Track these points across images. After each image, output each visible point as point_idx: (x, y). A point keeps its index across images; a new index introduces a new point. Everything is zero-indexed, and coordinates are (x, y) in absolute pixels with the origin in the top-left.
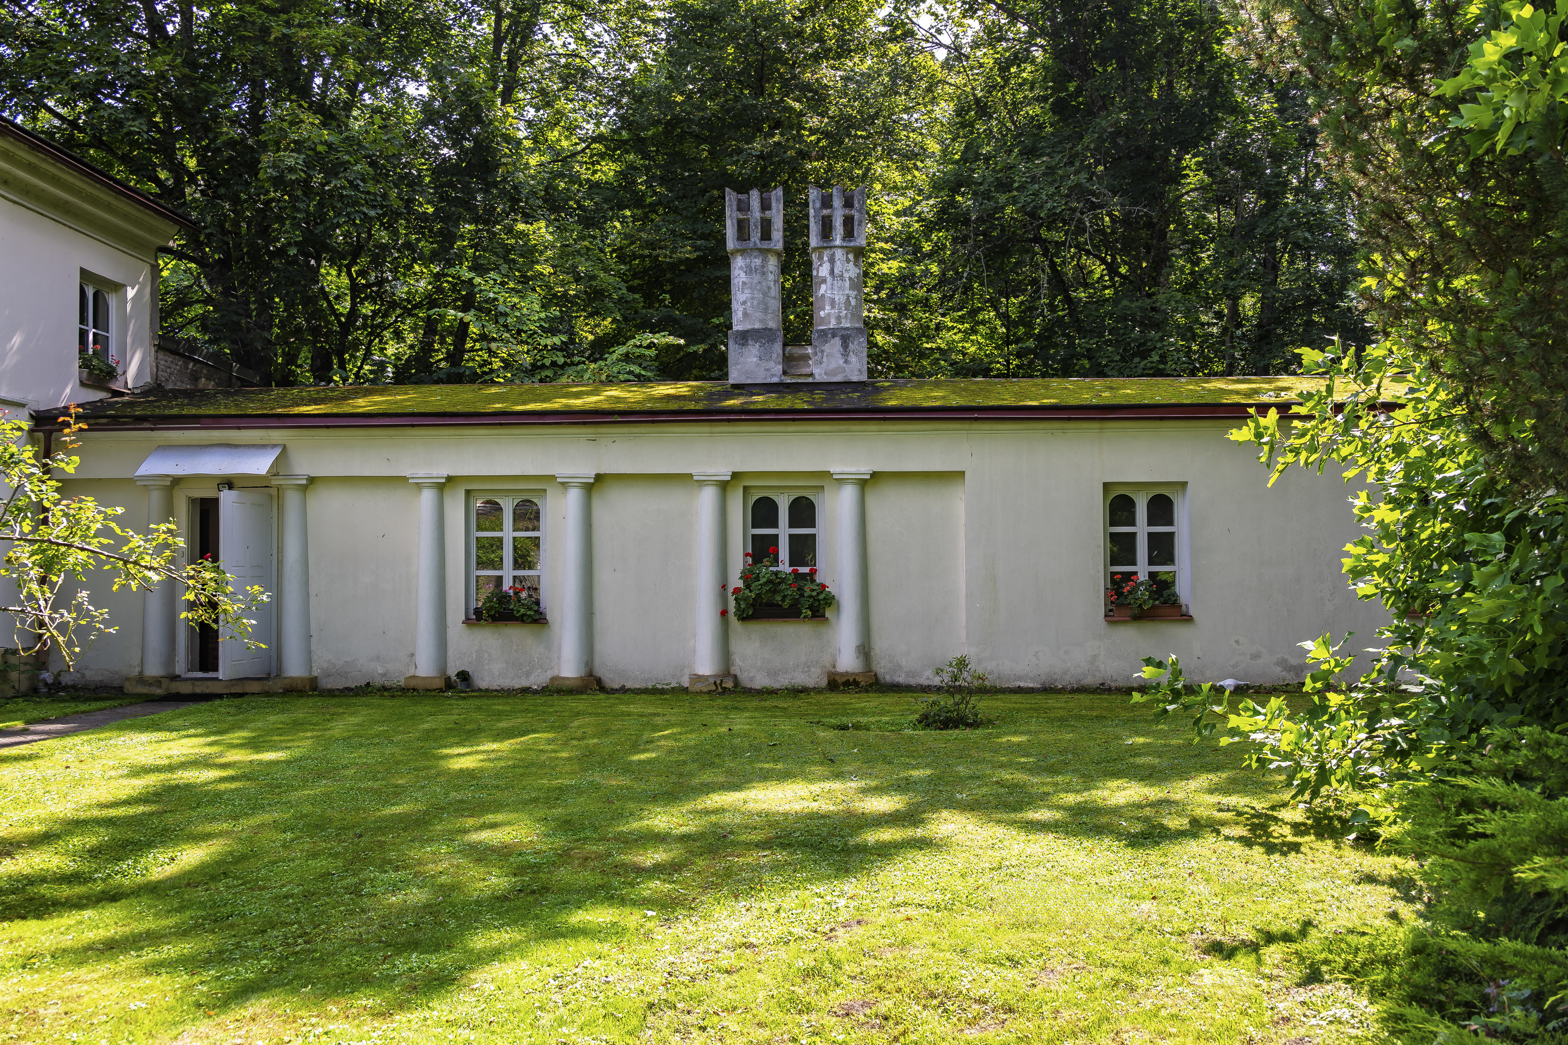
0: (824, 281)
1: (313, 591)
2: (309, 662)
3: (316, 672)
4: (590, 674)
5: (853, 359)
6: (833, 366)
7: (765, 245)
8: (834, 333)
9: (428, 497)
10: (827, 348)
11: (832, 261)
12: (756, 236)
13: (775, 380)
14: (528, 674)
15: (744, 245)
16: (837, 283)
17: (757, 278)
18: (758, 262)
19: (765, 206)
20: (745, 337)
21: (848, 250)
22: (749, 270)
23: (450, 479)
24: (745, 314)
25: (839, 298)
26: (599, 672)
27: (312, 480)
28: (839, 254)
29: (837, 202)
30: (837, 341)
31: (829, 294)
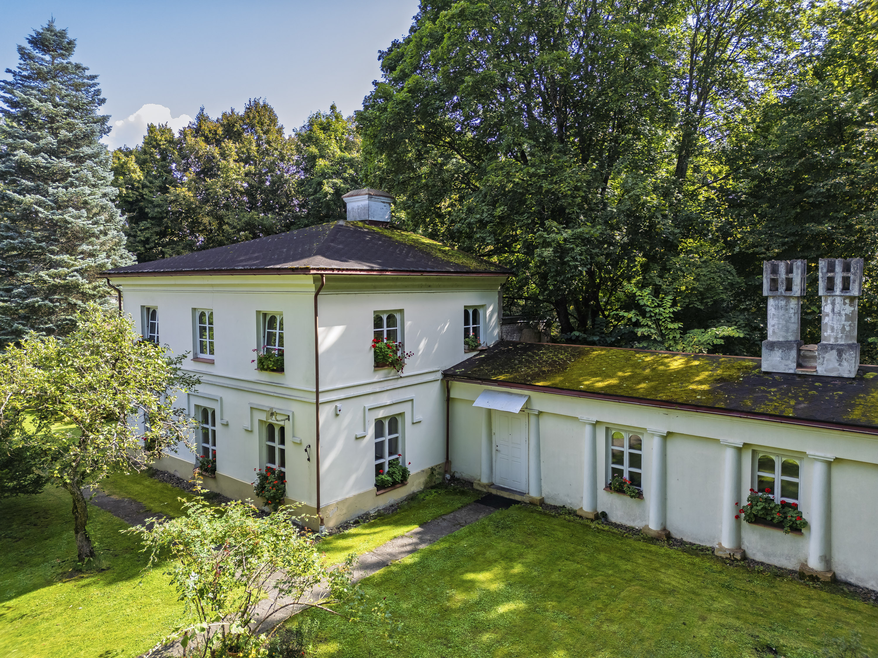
0: (828, 315)
1: (542, 459)
2: (540, 491)
3: (543, 495)
4: (664, 529)
5: (845, 363)
6: (831, 366)
7: (788, 294)
8: (832, 347)
9: (588, 429)
10: (827, 356)
11: (833, 304)
12: (782, 288)
13: (791, 371)
14: (634, 521)
15: (775, 293)
16: (836, 317)
17: (782, 312)
18: (783, 303)
19: (790, 270)
20: (772, 346)
21: (845, 298)
22: (777, 308)
23: (597, 422)
24: (774, 332)
25: (837, 326)
26: (670, 528)
27: (540, 413)
28: (838, 300)
29: (838, 268)
30: (834, 352)
31: (830, 323)
